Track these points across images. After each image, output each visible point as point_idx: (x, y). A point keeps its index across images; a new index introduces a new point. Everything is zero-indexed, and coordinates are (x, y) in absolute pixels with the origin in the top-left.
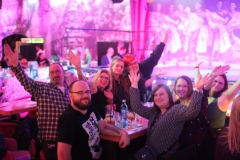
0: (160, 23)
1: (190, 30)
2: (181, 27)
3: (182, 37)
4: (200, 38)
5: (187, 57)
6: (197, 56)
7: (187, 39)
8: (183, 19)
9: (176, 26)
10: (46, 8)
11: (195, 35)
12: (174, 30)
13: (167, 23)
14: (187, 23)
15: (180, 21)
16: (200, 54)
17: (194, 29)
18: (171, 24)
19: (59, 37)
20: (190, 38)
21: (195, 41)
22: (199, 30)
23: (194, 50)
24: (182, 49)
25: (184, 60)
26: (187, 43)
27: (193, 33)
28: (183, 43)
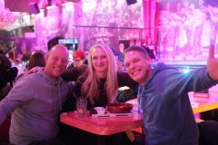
0: (169, 20)
2: (187, 23)
3: (188, 32)
5: (193, 51)
7: (193, 34)
8: (188, 15)
9: (183, 23)
10: (80, 13)
11: (199, 30)
12: (181, 27)
13: (175, 20)
14: (192, 19)
15: (186, 17)
16: (204, 48)
17: (198, 24)
18: (178, 20)
19: (89, 38)
20: (195, 33)
21: (199, 35)
22: (203, 25)
23: (199, 44)
24: (188, 44)
25: (190, 54)
26: (192, 38)
27: (197, 28)
28: (189, 38)
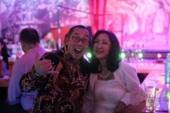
1: (146, 14)
4: (156, 20)
6: (155, 35)
